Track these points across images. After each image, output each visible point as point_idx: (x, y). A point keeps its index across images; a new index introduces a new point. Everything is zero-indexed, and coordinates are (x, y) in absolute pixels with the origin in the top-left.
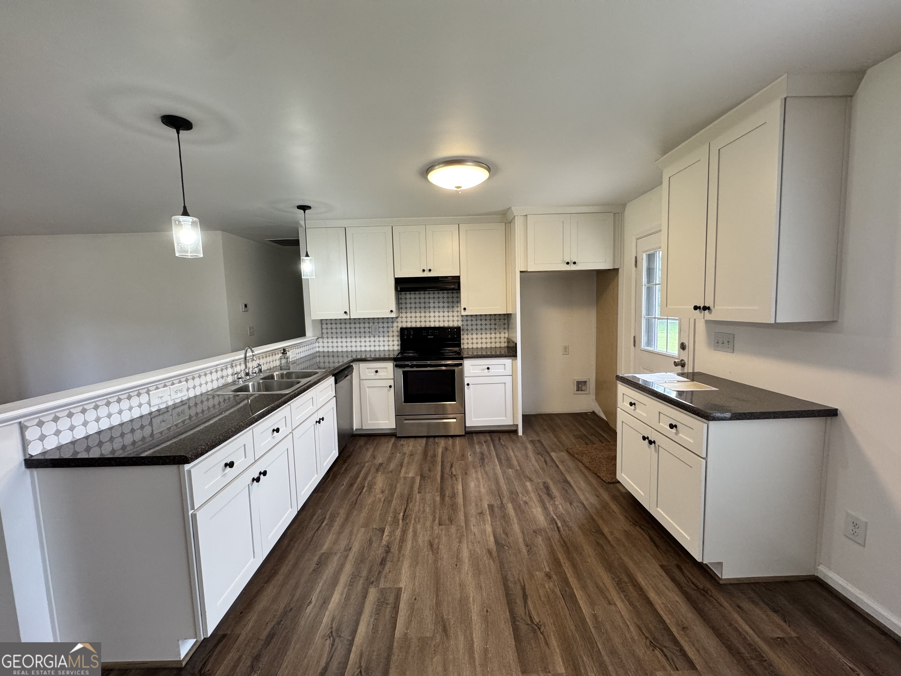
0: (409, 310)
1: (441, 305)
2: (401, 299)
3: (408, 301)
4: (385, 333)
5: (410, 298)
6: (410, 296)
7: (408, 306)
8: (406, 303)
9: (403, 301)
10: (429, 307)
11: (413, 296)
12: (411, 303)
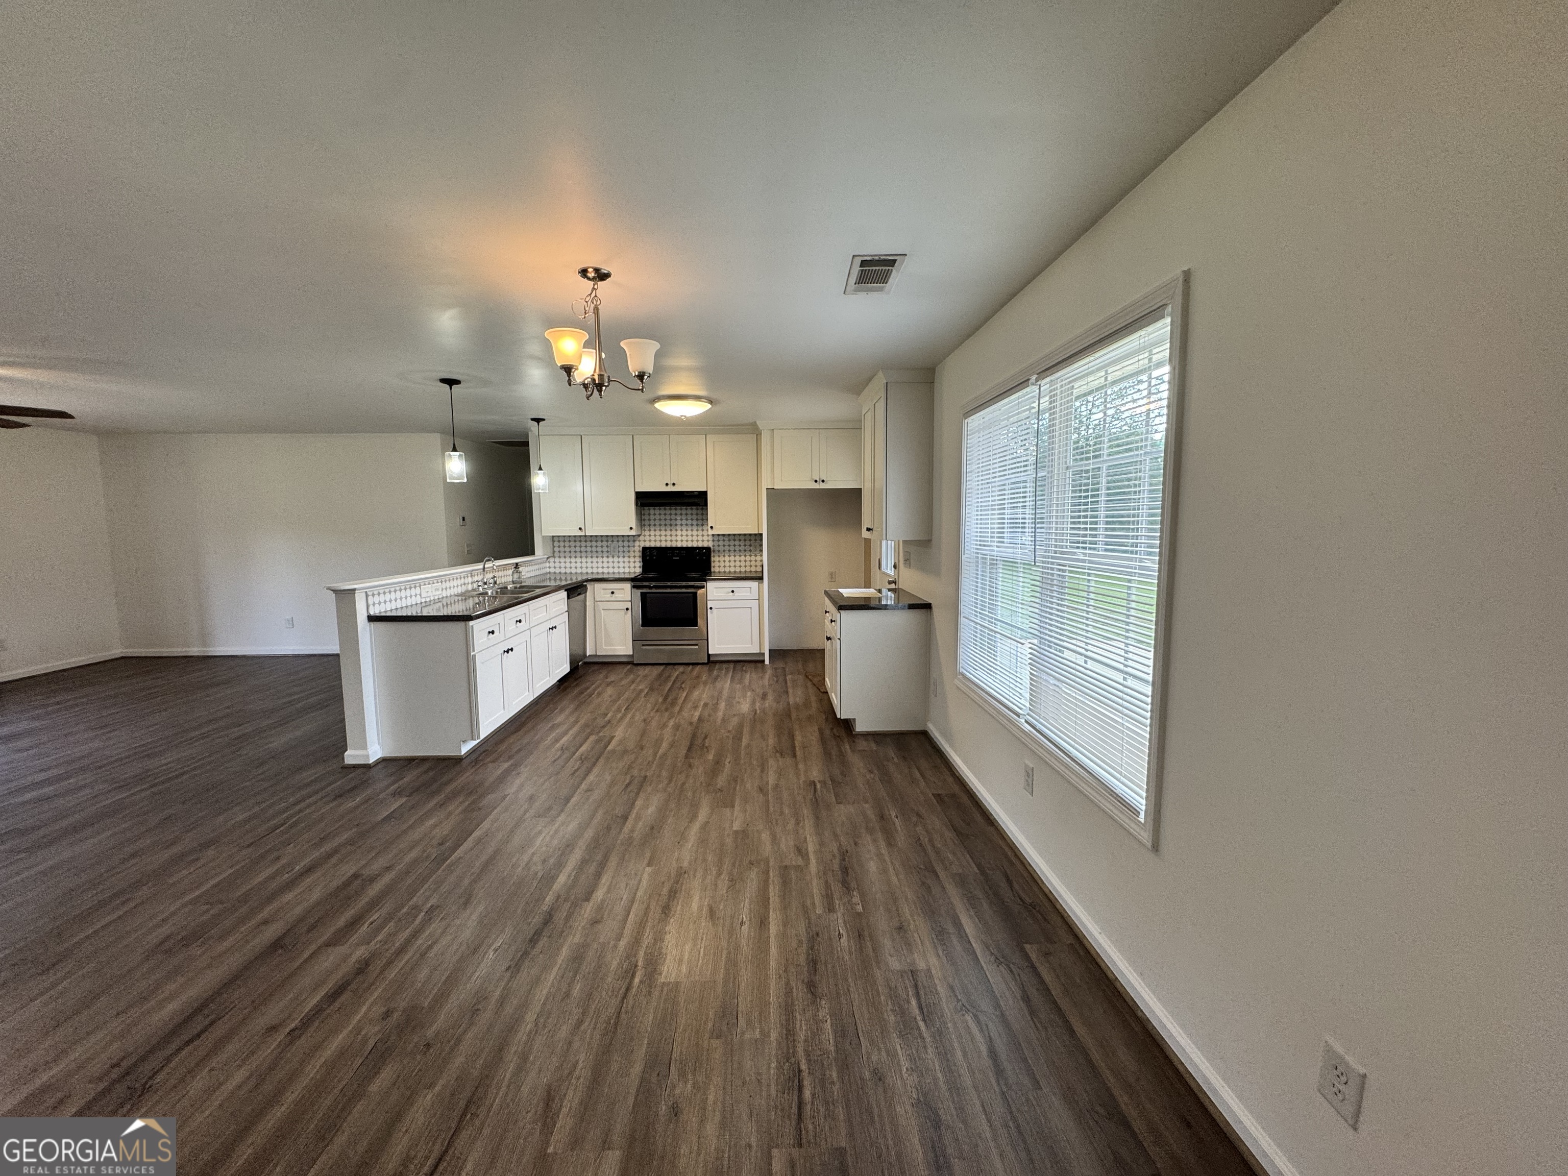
0: (652, 528)
1: (689, 522)
2: (644, 515)
3: (652, 517)
4: (625, 553)
5: (655, 514)
6: (655, 513)
7: (652, 522)
8: (649, 520)
9: (646, 517)
10: (676, 525)
11: (657, 512)
12: (655, 520)
